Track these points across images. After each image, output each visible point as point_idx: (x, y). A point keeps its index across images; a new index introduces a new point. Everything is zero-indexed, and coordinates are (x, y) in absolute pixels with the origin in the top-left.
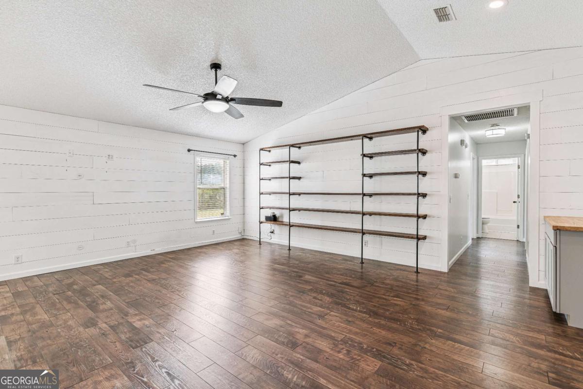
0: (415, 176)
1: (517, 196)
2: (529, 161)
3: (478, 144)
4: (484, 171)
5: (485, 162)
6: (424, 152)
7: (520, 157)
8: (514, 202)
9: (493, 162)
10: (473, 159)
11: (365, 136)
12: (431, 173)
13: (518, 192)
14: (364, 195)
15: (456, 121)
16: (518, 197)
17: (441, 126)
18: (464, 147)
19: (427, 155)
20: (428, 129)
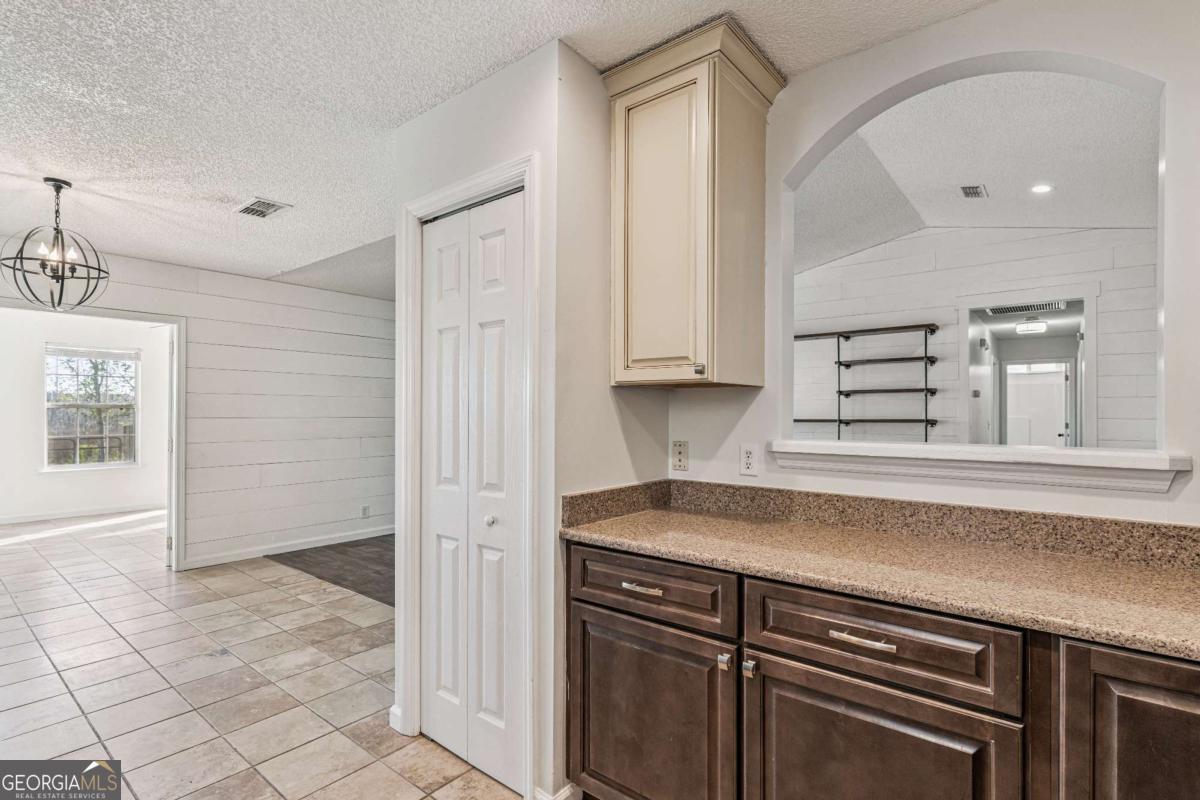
0: (923, 394)
1: (1064, 426)
2: (1083, 366)
3: (1002, 341)
4: (1010, 382)
5: (1011, 369)
6: (932, 360)
7: (1069, 361)
8: (1060, 435)
9: (1022, 369)
10: (994, 364)
11: (840, 335)
12: (943, 391)
13: (1066, 419)
14: (841, 422)
15: (978, 315)
16: (1067, 426)
17: (958, 323)
18: (984, 349)
19: (937, 364)
20: (937, 328)
